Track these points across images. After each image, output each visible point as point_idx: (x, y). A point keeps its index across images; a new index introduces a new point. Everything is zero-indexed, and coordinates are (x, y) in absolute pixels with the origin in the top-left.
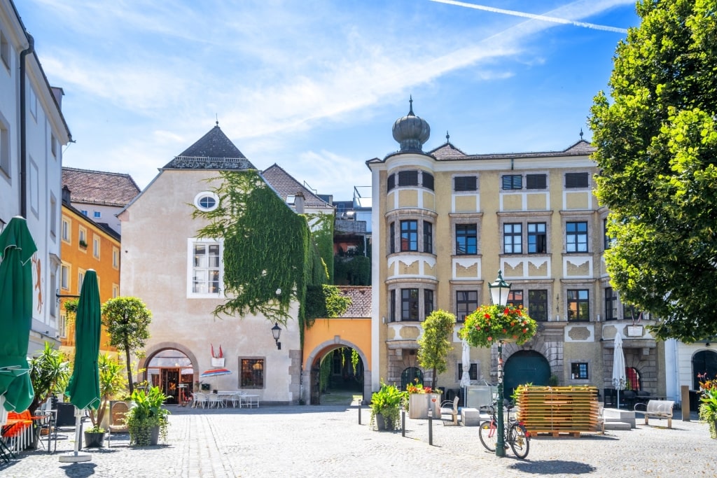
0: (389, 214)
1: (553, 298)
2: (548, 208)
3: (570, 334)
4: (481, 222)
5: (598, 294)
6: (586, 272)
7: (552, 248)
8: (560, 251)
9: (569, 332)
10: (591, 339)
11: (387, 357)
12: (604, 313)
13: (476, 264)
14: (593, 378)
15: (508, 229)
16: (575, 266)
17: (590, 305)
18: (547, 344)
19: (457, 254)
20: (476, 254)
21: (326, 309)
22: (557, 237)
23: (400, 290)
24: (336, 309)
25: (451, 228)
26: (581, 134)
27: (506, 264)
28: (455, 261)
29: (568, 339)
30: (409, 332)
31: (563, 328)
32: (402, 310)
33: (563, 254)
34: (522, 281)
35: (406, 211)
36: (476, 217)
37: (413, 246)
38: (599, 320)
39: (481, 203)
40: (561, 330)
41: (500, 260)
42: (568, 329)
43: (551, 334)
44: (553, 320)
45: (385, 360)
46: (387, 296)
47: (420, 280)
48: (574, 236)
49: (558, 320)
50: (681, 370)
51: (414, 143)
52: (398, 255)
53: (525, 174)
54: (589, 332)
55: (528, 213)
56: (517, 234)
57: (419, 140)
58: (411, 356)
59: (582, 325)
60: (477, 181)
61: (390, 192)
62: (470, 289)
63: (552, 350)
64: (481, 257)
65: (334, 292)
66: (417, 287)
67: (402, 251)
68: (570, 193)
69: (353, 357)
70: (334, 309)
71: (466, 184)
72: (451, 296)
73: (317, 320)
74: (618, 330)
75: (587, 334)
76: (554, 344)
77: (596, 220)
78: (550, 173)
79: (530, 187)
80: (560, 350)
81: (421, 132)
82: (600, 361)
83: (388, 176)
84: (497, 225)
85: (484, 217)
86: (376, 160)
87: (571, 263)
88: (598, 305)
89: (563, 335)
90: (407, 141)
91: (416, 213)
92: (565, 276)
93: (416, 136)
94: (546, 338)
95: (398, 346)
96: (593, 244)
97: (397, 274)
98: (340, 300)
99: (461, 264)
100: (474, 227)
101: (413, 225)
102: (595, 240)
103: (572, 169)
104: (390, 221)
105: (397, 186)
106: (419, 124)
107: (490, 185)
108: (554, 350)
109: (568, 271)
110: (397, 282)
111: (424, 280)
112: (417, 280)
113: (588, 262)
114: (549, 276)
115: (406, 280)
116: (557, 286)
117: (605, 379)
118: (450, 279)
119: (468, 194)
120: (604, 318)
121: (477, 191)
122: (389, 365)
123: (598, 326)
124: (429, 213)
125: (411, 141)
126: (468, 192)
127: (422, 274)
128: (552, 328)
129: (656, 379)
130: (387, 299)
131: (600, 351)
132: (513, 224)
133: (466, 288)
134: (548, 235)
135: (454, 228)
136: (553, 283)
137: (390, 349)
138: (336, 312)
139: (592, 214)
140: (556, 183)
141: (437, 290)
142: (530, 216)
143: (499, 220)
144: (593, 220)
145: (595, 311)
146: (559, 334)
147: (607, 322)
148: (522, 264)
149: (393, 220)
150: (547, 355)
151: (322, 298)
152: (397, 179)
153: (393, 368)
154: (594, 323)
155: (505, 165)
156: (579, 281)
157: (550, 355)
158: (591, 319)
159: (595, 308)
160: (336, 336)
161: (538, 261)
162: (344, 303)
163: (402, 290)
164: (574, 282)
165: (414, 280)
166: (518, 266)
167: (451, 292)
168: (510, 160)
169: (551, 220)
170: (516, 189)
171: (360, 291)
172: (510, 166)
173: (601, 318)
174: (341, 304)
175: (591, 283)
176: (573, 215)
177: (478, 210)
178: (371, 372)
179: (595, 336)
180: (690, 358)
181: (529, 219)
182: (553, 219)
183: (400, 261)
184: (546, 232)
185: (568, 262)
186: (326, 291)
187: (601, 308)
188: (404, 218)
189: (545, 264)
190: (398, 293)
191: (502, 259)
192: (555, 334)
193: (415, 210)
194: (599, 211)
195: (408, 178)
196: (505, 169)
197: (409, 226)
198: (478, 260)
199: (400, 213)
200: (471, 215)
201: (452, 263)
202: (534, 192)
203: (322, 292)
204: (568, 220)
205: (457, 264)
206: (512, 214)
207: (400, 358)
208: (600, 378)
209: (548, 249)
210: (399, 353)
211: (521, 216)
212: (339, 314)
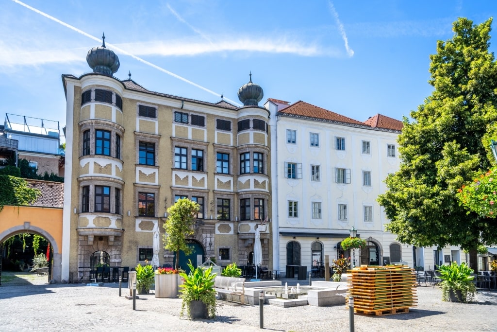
0: (83, 123)
1: (208, 203)
2: (206, 140)
3: (219, 228)
4: (159, 142)
5: (236, 203)
6: (229, 187)
7: (208, 168)
8: (213, 171)
9: (218, 227)
10: (232, 232)
11: (78, 242)
12: (239, 216)
13: (154, 173)
14: (232, 259)
15: (177, 151)
16: (223, 183)
17: (231, 210)
18: (204, 235)
19: (140, 164)
20: (154, 165)
21: (15, 197)
22: (211, 162)
23: (94, 186)
24: (26, 199)
25: (135, 143)
26: (222, 97)
27: (176, 175)
28: (138, 169)
29: (217, 232)
30: (102, 221)
31: (214, 224)
32: (95, 203)
33: (214, 173)
34: (188, 189)
35: (102, 122)
36: (155, 138)
37: (106, 151)
38: (237, 220)
39: (159, 128)
40: (213, 226)
41: (172, 172)
42: (217, 225)
43: (207, 228)
44: (208, 218)
45: (75, 244)
46: (79, 190)
47: (113, 180)
48: (220, 162)
49: (212, 218)
50: (281, 253)
51: (107, 70)
52: (93, 157)
53: (191, 113)
54: (231, 228)
55: (193, 142)
56: (184, 155)
57: (112, 69)
58: (99, 242)
59: (226, 223)
60: (157, 111)
61: (84, 106)
62: (150, 191)
63: (206, 239)
64: (158, 169)
65: (22, 184)
66: (110, 185)
67: (96, 154)
68: (220, 133)
69: (34, 243)
70: (24, 198)
71: (147, 112)
72: (134, 195)
73: (5, 207)
74: (251, 227)
75: (229, 229)
76: (209, 235)
77: (235, 154)
78: (207, 116)
79: (193, 123)
80: (213, 240)
81: (114, 63)
82: (237, 248)
83: (82, 92)
84: (170, 147)
85: (161, 139)
86: (72, 76)
87: (220, 180)
88: (236, 210)
89: (214, 229)
90: (102, 67)
91: (110, 125)
92: (216, 188)
93: (109, 65)
94: (203, 231)
95: (91, 233)
96: (233, 169)
97: (91, 172)
98: (29, 191)
99: (142, 172)
100: (153, 145)
101: (107, 135)
102: (234, 167)
103: (221, 116)
104: (84, 128)
105: (93, 101)
106: (113, 56)
107: (165, 116)
108: (208, 240)
109: (218, 185)
110: (91, 179)
111: (115, 180)
112: (110, 179)
113: (230, 181)
114: (206, 187)
115: (100, 178)
116: (211, 195)
117: (240, 259)
118: (134, 182)
119: (149, 120)
120: (240, 219)
121: (156, 119)
122: (79, 249)
123: (236, 224)
124: (120, 127)
125: (105, 68)
126: (149, 118)
127: (113, 175)
128: (207, 224)
129: (268, 259)
130: (78, 193)
131: (237, 240)
132: (181, 148)
133: (146, 190)
134: (205, 159)
135: (138, 144)
136: (208, 192)
137: (81, 235)
138: (26, 201)
139: (233, 149)
140: (211, 124)
141: (123, 190)
142: (194, 143)
143: (172, 144)
144: (234, 153)
145: (234, 214)
146: (212, 228)
147: (243, 222)
148: (187, 177)
149: (88, 128)
150: (204, 243)
151: (11, 188)
152: (93, 95)
153: (83, 252)
154: (234, 222)
155: (177, 105)
156: (225, 193)
157: (206, 243)
158: (232, 219)
159: (234, 212)
160: (25, 222)
161: (199, 176)
162: (34, 193)
163: (96, 186)
164: (221, 193)
165: (108, 179)
166: (185, 178)
167: (135, 193)
168: (181, 101)
169: (207, 149)
170: (184, 123)
171: (49, 186)
172: (181, 106)
173: (238, 219)
174: (31, 194)
175: (232, 195)
176: (221, 147)
177: (157, 133)
178: (61, 254)
179: (234, 231)
180: (285, 246)
181: (193, 146)
182: (208, 148)
183: (95, 163)
184: (203, 157)
185: (218, 179)
186: (14, 182)
187: (238, 212)
188: (100, 127)
189: (203, 179)
190: (92, 189)
191: (173, 172)
192: (210, 228)
193: (110, 123)
194: (238, 148)
195: (104, 96)
196: (177, 107)
197: (103, 135)
198: (156, 171)
199: (96, 123)
200: (152, 135)
201: (135, 170)
202: (197, 127)
203: (9, 183)
204: (218, 151)
205: (140, 171)
206: (181, 140)
207: (91, 243)
208: (237, 258)
209: (205, 168)
210: (91, 239)
211: (188, 143)
212: (29, 202)
